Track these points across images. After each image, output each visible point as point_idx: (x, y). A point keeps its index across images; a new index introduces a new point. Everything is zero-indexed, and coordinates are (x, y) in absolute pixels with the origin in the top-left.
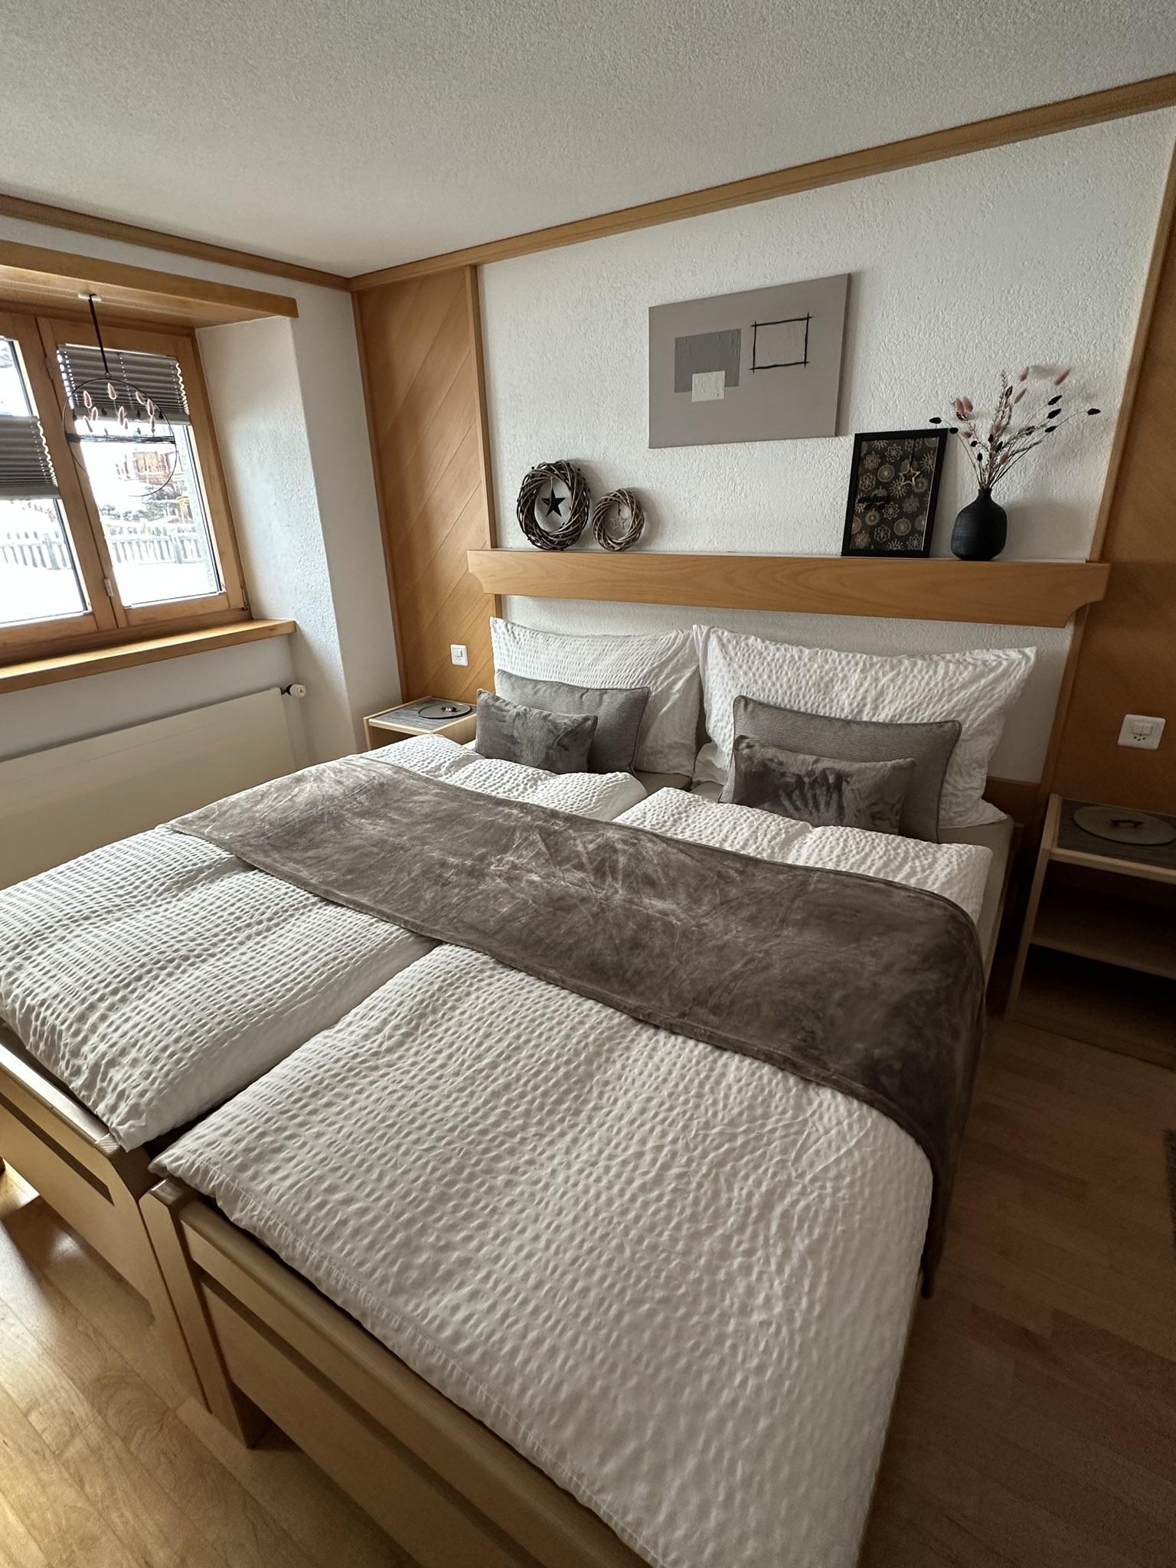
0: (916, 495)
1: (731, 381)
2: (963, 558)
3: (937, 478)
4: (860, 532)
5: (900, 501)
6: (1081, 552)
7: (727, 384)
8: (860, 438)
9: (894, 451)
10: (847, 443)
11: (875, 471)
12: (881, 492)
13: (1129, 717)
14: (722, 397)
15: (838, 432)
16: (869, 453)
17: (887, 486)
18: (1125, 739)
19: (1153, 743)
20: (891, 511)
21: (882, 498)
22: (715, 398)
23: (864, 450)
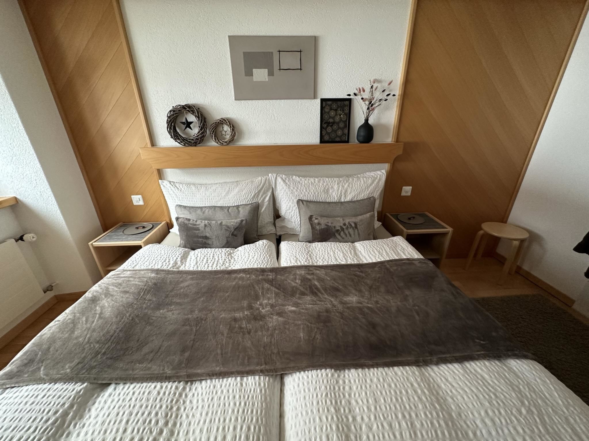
0: (343, 121)
1: (271, 73)
2: (361, 142)
3: (349, 115)
4: (326, 134)
5: (338, 123)
6: (390, 140)
7: (269, 75)
8: (322, 100)
9: (334, 106)
10: (318, 101)
11: (328, 113)
12: (331, 120)
13: (404, 187)
14: (267, 80)
15: (315, 97)
16: (326, 105)
17: (333, 118)
18: (403, 194)
19: (409, 194)
20: (335, 127)
21: (332, 123)
22: (264, 80)
23: (324, 105)
